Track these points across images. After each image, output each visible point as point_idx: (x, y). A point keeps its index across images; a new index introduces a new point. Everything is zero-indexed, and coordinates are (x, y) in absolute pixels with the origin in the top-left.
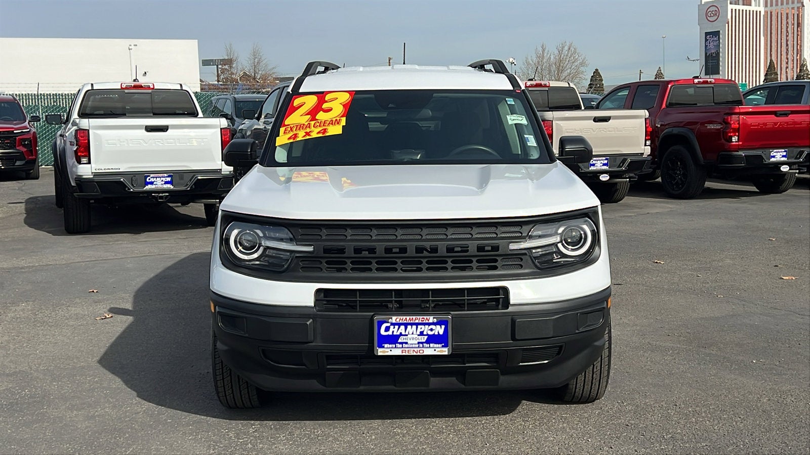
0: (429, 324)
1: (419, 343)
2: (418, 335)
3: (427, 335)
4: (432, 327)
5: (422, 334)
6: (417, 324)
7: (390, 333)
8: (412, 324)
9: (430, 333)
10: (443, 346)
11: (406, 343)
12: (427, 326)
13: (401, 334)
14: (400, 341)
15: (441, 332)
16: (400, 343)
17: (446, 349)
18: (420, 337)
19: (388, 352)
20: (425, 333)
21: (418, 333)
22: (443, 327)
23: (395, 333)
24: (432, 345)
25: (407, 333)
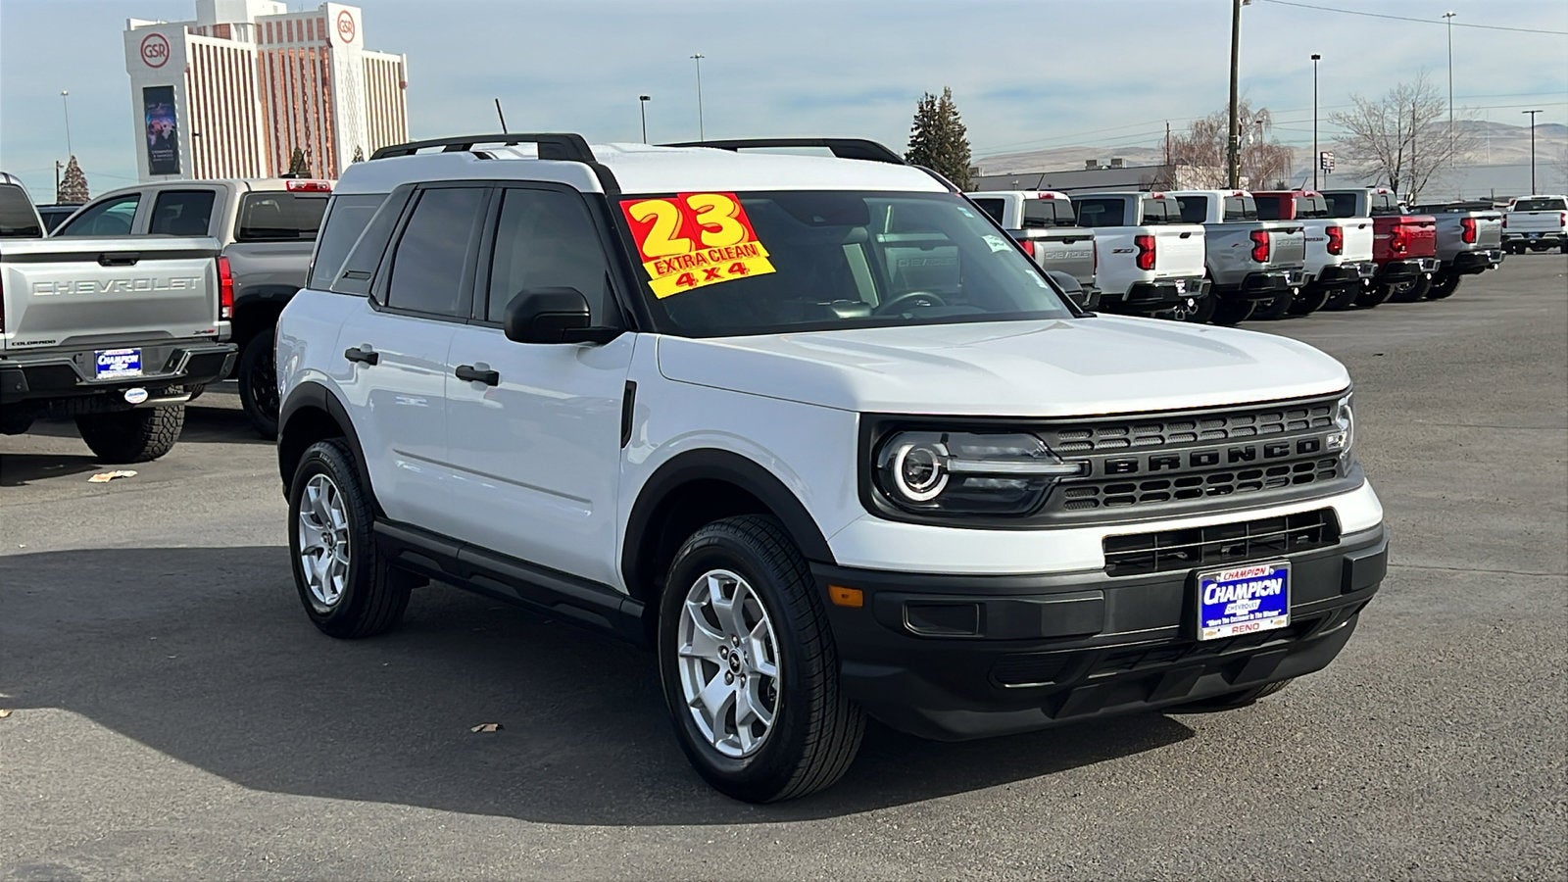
0: (1262, 579)
1: (1250, 612)
2: (1250, 599)
3: (1260, 597)
4: (1267, 583)
5: (1253, 597)
6: (1248, 581)
7: (1215, 601)
8: (1241, 582)
9: (1264, 594)
10: (1280, 614)
11: (1234, 615)
12: (1260, 583)
13: (1229, 602)
14: (1227, 612)
15: (1278, 592)
16: (1229, 616)
17: (1284, 618)
18: (1252, 602)
19: (1215, 633)
20: (1257, 595)
21: (1250, 596)
22: (1280, 580)
23: (1222, 601)
24: (1266, 613)
25: (1235, 598)
